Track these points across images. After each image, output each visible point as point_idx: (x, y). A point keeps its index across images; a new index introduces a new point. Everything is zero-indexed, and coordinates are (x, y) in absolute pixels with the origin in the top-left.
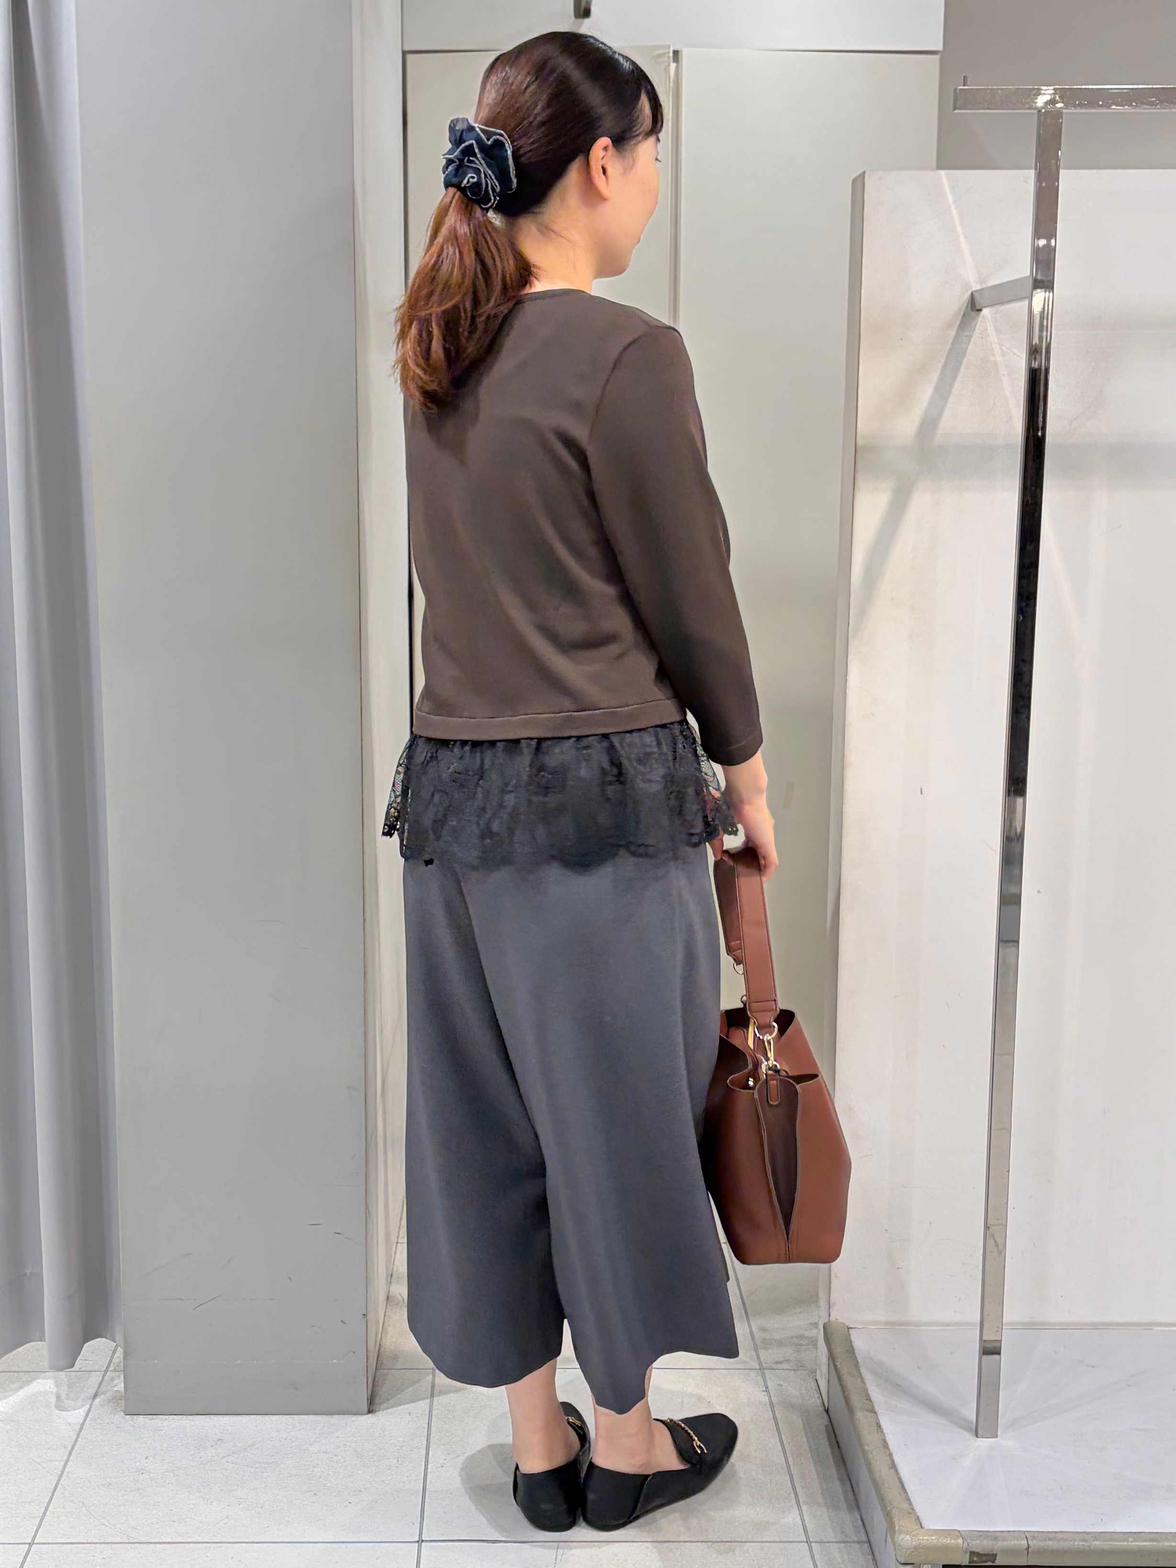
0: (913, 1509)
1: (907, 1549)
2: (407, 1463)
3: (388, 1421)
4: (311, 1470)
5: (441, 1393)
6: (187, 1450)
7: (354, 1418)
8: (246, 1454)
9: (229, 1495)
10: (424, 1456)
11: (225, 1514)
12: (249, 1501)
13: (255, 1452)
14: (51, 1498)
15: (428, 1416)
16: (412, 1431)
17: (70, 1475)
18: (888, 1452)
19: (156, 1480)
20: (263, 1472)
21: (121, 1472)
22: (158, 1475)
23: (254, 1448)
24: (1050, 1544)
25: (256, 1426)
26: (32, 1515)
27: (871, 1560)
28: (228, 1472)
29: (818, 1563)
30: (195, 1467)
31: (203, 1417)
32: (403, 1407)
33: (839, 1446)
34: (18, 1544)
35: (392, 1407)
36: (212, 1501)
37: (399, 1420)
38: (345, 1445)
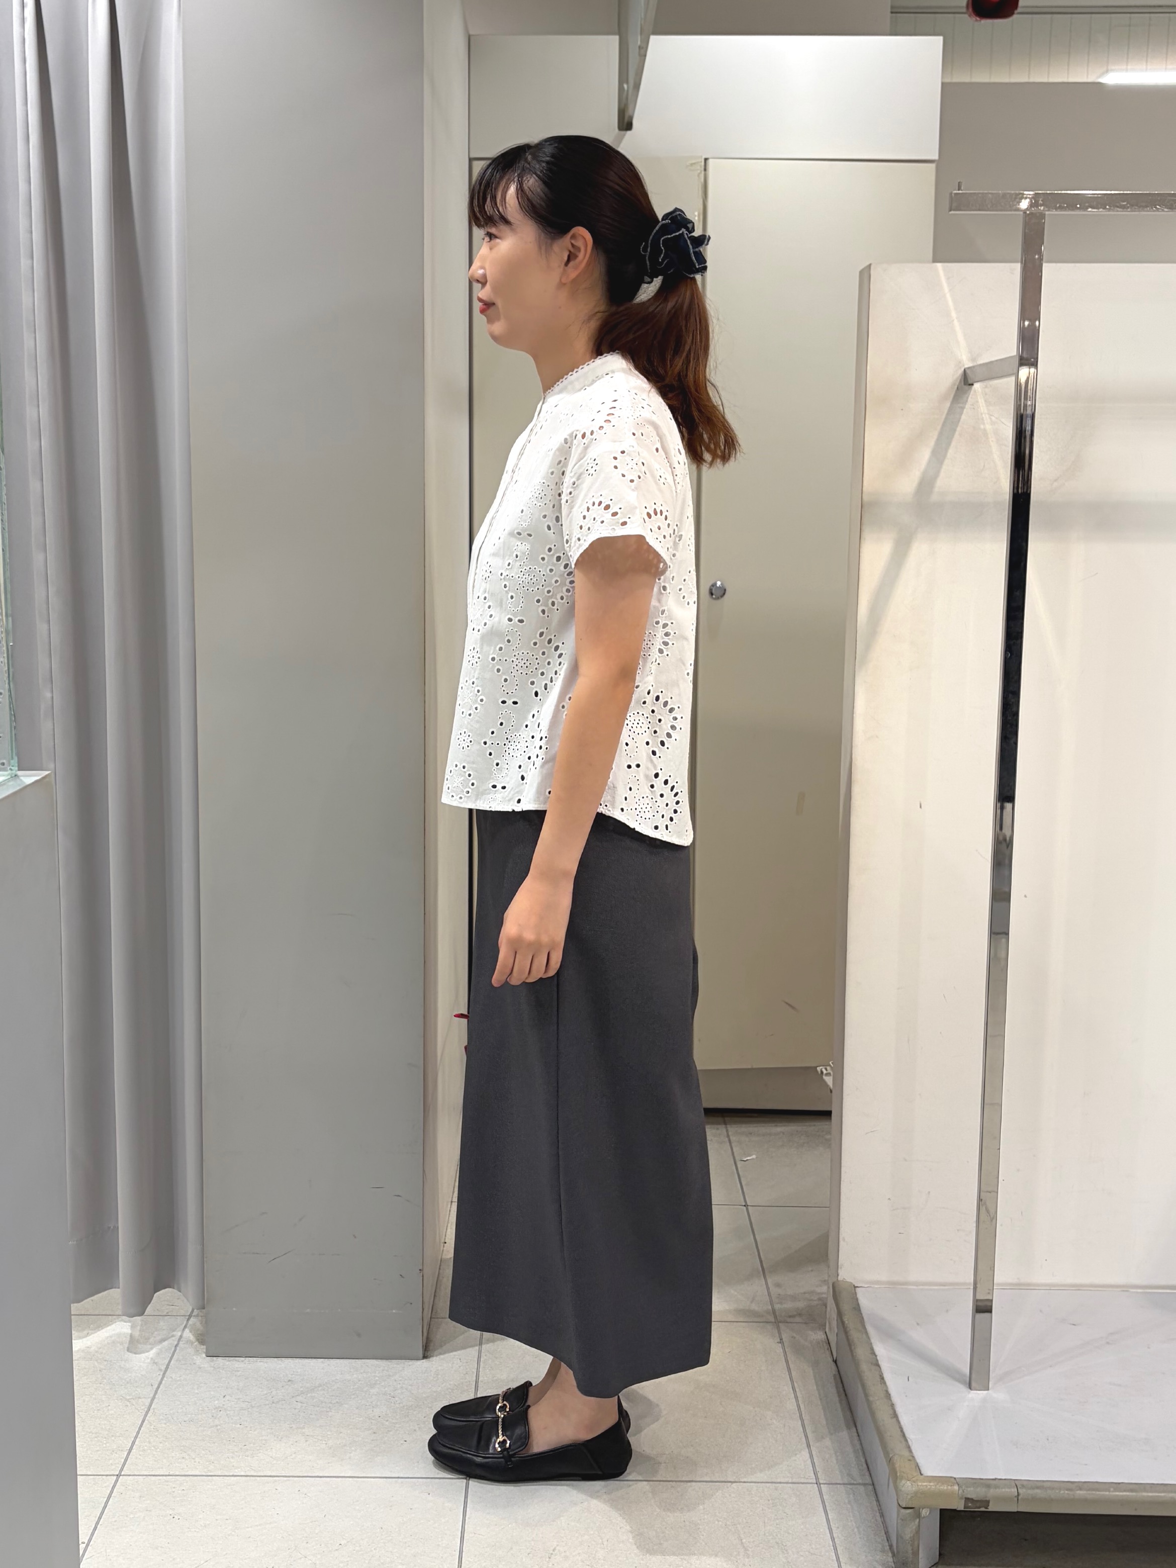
0: (913, 1457)
1: (908, 1494)
3: (441, 1366)
6: (261, 1390)
7: (410, 1362)
8: (313, 1395)
9: (297, 1432)
11: (293, 1450)
12: (315, 1438)
13: (321, 1393)
14: (138, 1432)
16: (462, 1375)
17: (156, 1411)
18: (890, 1402)
19: (232, 1417)
20: (327, 1412)
21: (201, 1409)
22: (234, 1413)
23: (320, 1388)
24: (1038, 1492)
25: (323, 1369)
26: (120, 1449)
27: (875, 1502)
28: (297, 1411)
29: (827, 1504)
30: (267, 1406)
31: (276, 1359)
32: (454, 1353)
33: (846, 1395)
34: (107, 1475)
35: (444, 1353)
36: (282, 1438)
37: (450, 1365)
38: (402, 1387)
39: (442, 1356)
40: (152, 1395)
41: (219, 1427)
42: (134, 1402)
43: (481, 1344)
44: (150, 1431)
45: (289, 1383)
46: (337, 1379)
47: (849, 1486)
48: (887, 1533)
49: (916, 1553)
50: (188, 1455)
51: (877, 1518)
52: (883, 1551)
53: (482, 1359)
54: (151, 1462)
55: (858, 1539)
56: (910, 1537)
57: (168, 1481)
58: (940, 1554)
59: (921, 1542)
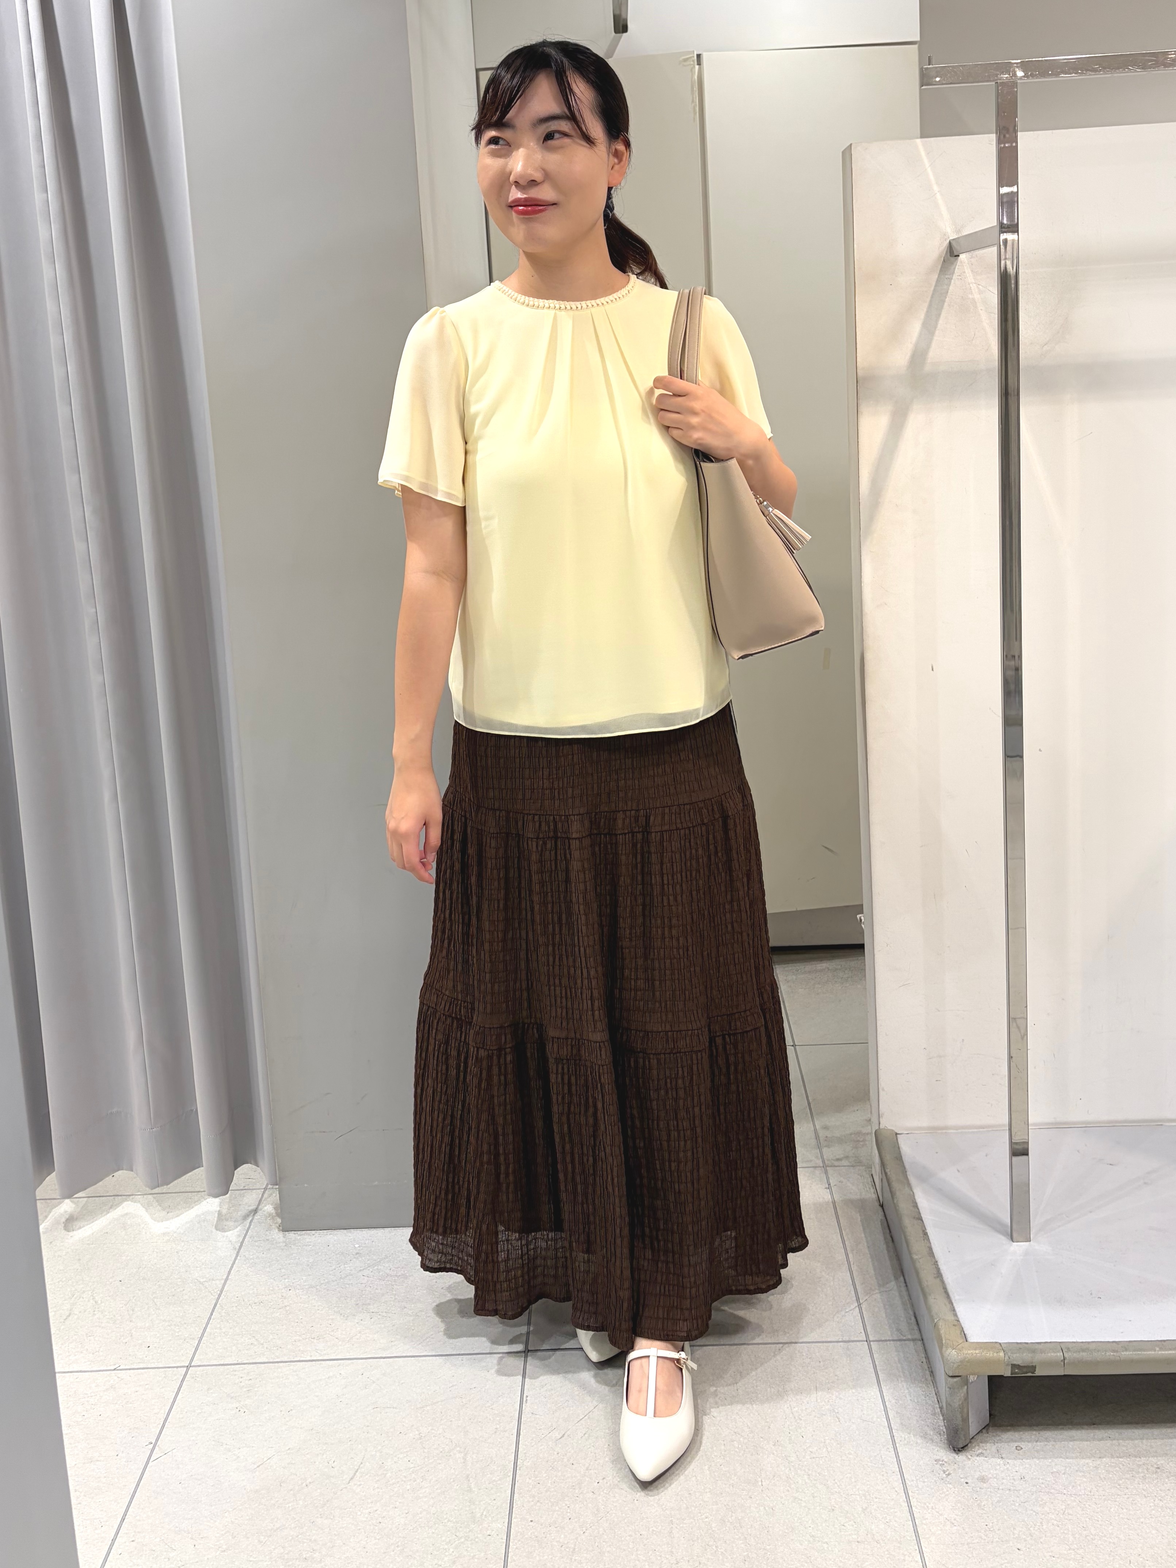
0: (958, 1321)
1: (954, 1363)
6: (329, 1264)
8: (380, 1267)
9: (363, 1309)
11: (359, 1329)
12: (380, 1315)
13: (387, 1265)
14: (210, 1318)
17: (228, 1294)
18: (934, 1260)
20: (392, 1285)
21: (271, 1288)
22: (303, 1292)
23: (386, 1259)
24: (1084, 1355)
25: (390, 1238)
26: (191, 1337)
27: (924, 1359)
28: (364, 1285)
29: (877, 1363)
30: (335, 1283)
31: (345, 1231)
33: (893, 1242)
34: (177, 1367)
36: (348, 1316)
40: (225, 1277)
41: (288, 1308)
42: (206, 1284)
44: (222, 1316)
45: (357, 1256)
47: (898, 1342)
48: (937, 1394)
49: (965, 1420)
50: (256, 1340)
51: (927, 1377)
52: (934, 1414)
54: (221, 1351)
55: (909, 1401)
56: (959, 1405)
57: (235, 1371)
58: (990, 1415)
59: (969, 1406)
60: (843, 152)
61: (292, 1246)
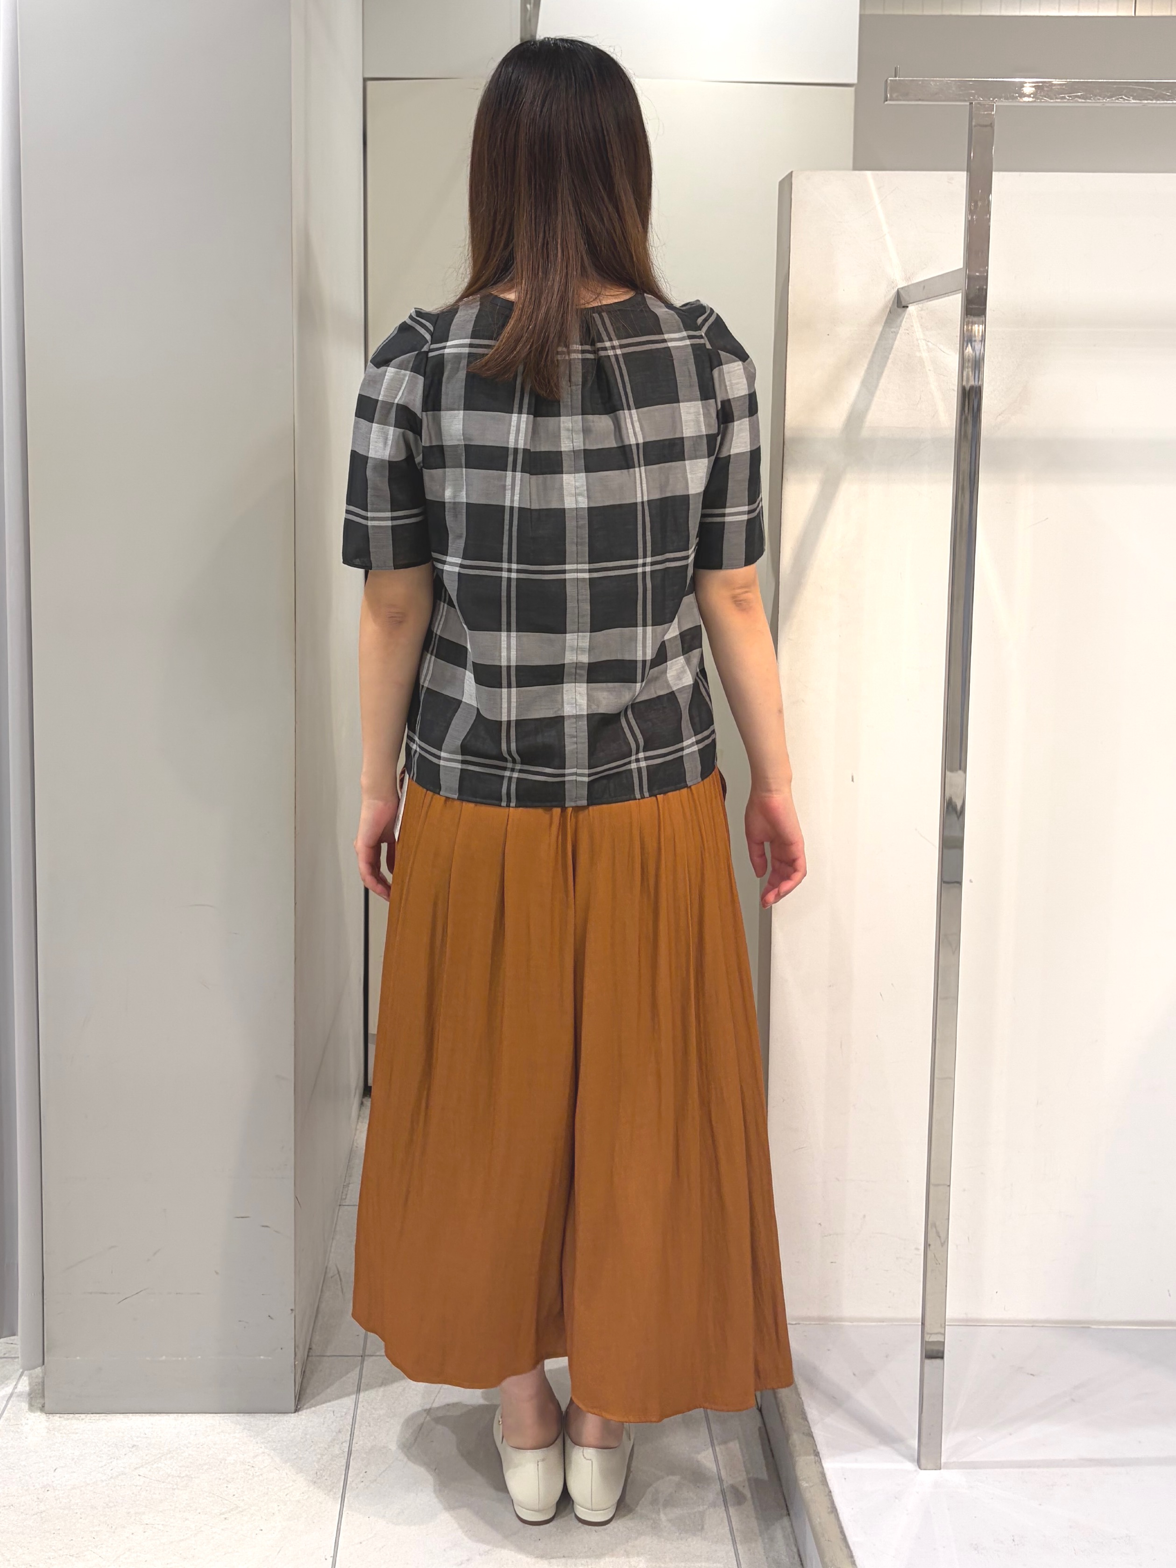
2: (326, 1478)
3: (311, 1421)
4: (226, 1485)
5: (369, 1387)
6: (99, 1459)
7: (278, 1417)
9: (135, 1520)
10: (345, 1467)
12: (155, 1528)
13: (169, 1463)
15: (352, 1415)
16: (334, 1434)
19: (61, 1500)
20: (175, 1489)
21: (25, 1488)
22: (64, 1493)
23: (169, 1456)
30: (104, 1484)
31: (122, 1416)
32: (328, 1404)
33: (773, 1456)
35: (315, 1406)
36: (116, 1529)
37: (322, 1420)
38: (263, 1453)
39: (313, 1409)
43: (359, 1391)
45: (134, 1448)
46: (189, 1443)
53: (359, 1411)
60: (781, 183)
61: (56, 1433)
